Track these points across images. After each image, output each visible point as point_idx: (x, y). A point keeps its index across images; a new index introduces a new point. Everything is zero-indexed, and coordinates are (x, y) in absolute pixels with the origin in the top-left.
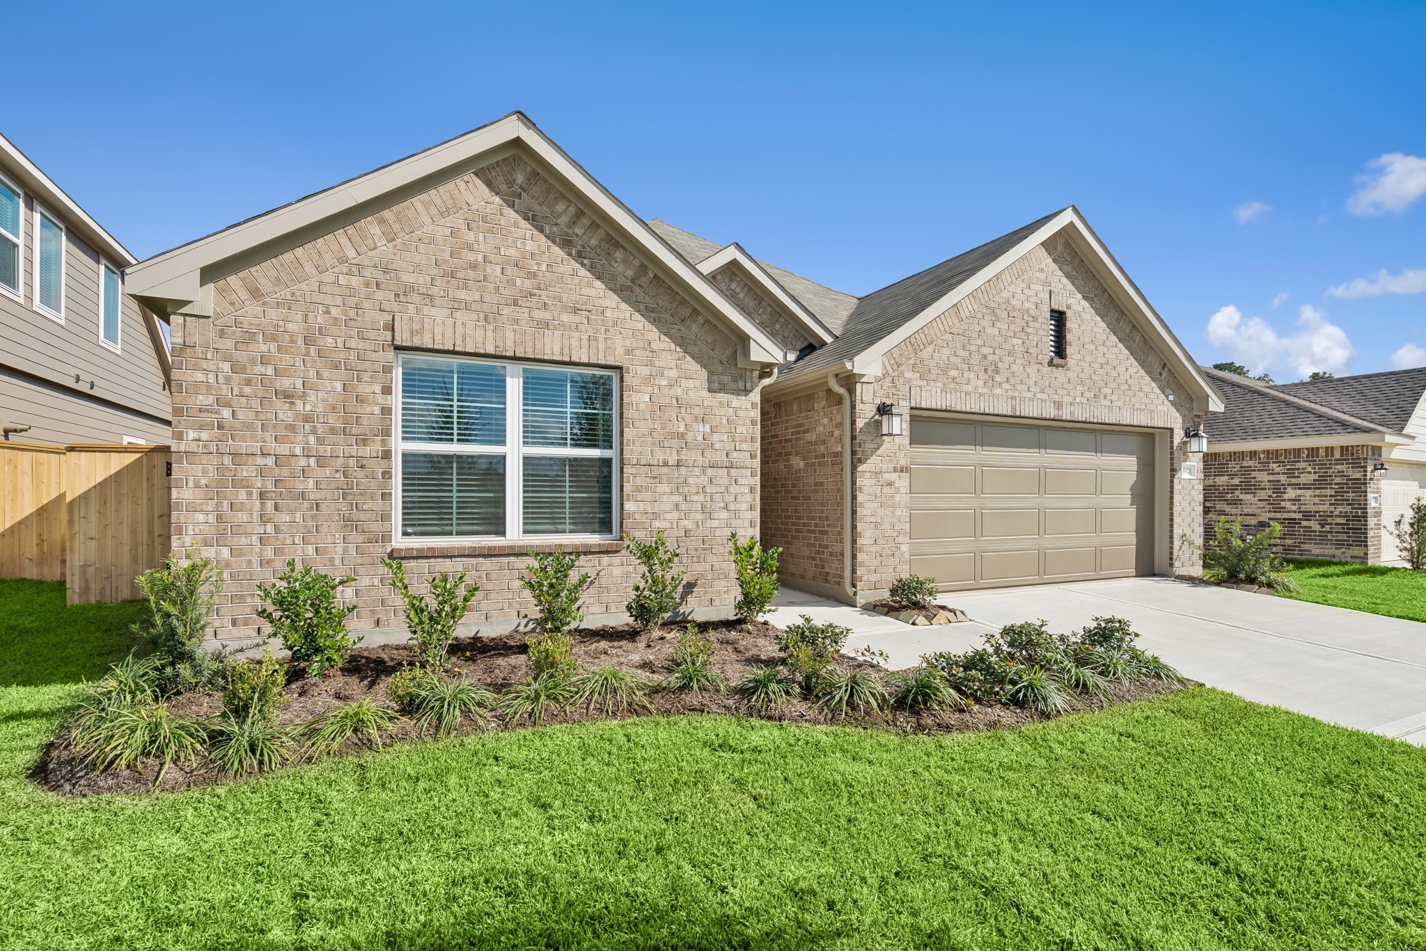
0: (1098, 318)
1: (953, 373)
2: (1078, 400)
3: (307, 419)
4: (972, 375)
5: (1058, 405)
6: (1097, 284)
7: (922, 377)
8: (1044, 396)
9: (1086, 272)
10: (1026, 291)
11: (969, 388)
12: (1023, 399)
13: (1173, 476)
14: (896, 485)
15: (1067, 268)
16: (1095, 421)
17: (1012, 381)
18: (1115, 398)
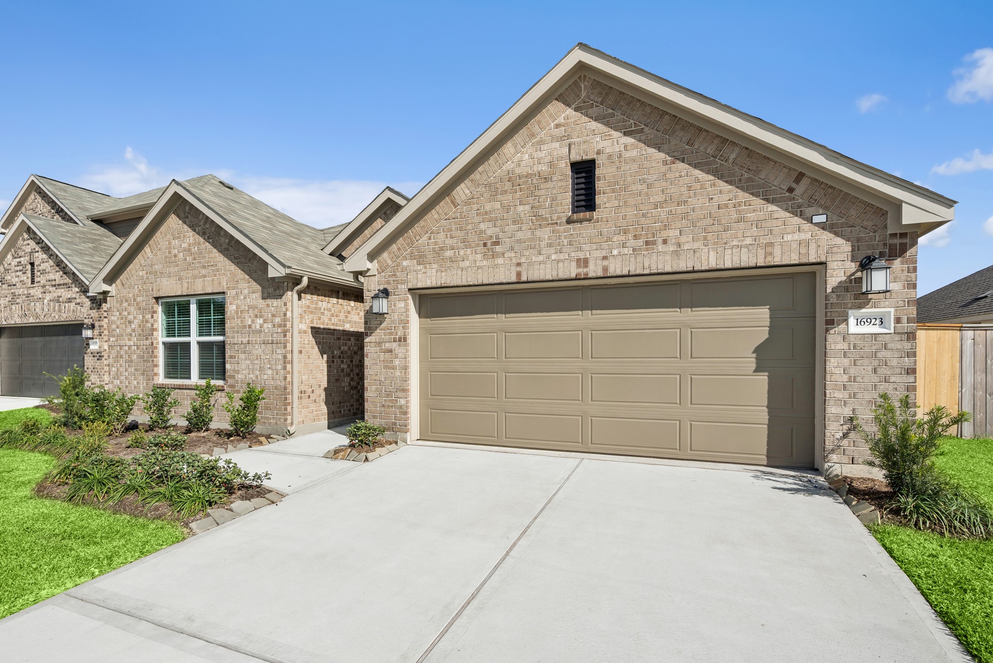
0: (651, 151)
1: (449, 253)
2: (615, 252)
4: (469, 251)
5: (584, 262)
6: (648, 110)
7: (419, 264)
8: (562, 257)
9: (629, 104)
10: (535, 155)
11: (467, 263)
12: (531, 264)
13: (827, 330)
15: (595, 111)
16: (647, 272)
17: (516, 248)
18: (683, 239)
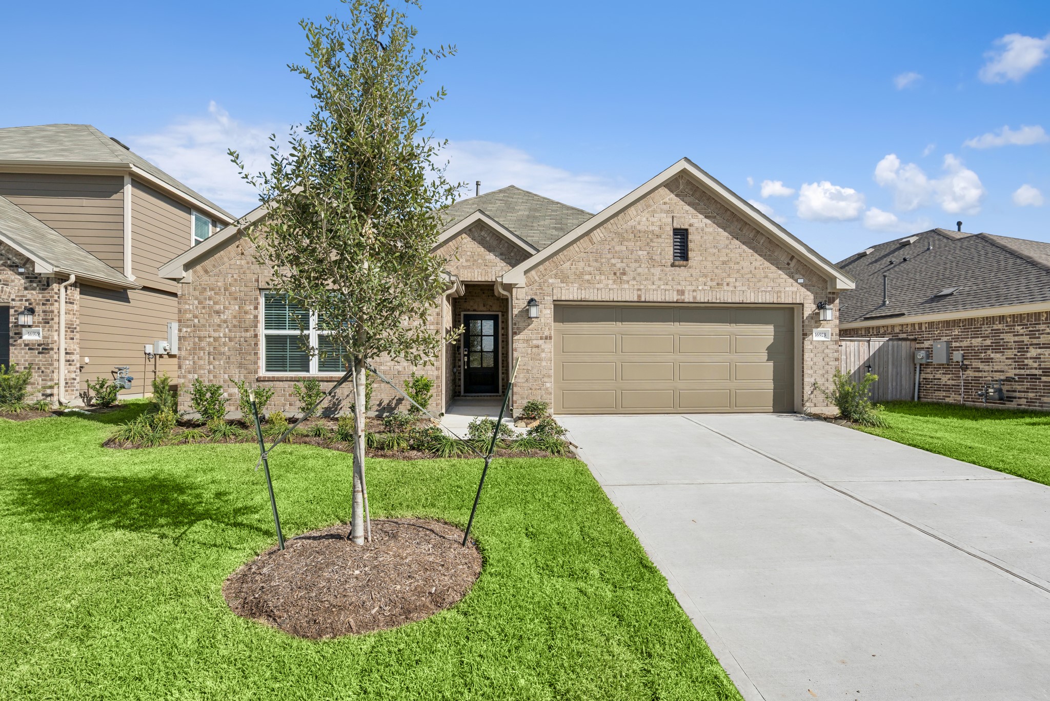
0: (720, 230)
1: (587, 277)
2: (700, 288)
3: (225, 321)
4: (603, 277)
5: (682, 292)
6: (719, 206)
7: (562, 282)
8: (667, 287)
9: (708, 199)
10: (650, 219)
11: (601, 286)
12: (647, 290)
13: (804, 339)
14: (543, 347)
15: (688, 199)
16: (718, 301)
17: (638, 279)
18: (737, 284)
